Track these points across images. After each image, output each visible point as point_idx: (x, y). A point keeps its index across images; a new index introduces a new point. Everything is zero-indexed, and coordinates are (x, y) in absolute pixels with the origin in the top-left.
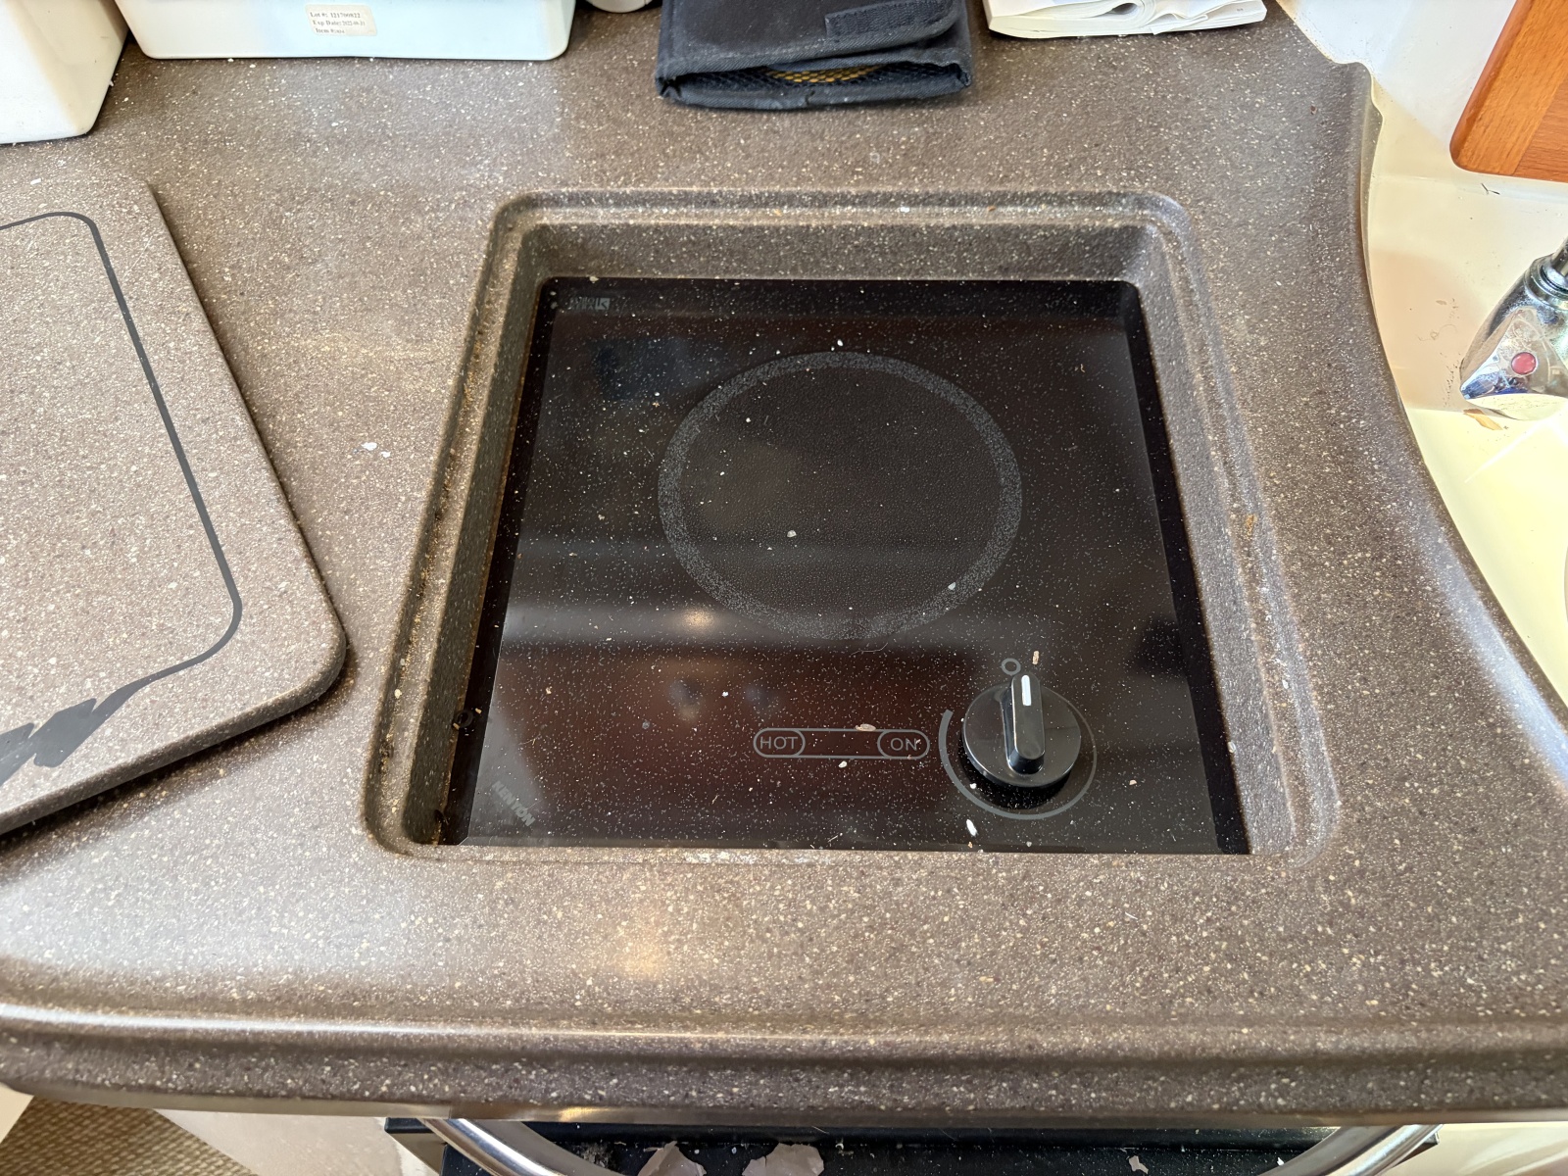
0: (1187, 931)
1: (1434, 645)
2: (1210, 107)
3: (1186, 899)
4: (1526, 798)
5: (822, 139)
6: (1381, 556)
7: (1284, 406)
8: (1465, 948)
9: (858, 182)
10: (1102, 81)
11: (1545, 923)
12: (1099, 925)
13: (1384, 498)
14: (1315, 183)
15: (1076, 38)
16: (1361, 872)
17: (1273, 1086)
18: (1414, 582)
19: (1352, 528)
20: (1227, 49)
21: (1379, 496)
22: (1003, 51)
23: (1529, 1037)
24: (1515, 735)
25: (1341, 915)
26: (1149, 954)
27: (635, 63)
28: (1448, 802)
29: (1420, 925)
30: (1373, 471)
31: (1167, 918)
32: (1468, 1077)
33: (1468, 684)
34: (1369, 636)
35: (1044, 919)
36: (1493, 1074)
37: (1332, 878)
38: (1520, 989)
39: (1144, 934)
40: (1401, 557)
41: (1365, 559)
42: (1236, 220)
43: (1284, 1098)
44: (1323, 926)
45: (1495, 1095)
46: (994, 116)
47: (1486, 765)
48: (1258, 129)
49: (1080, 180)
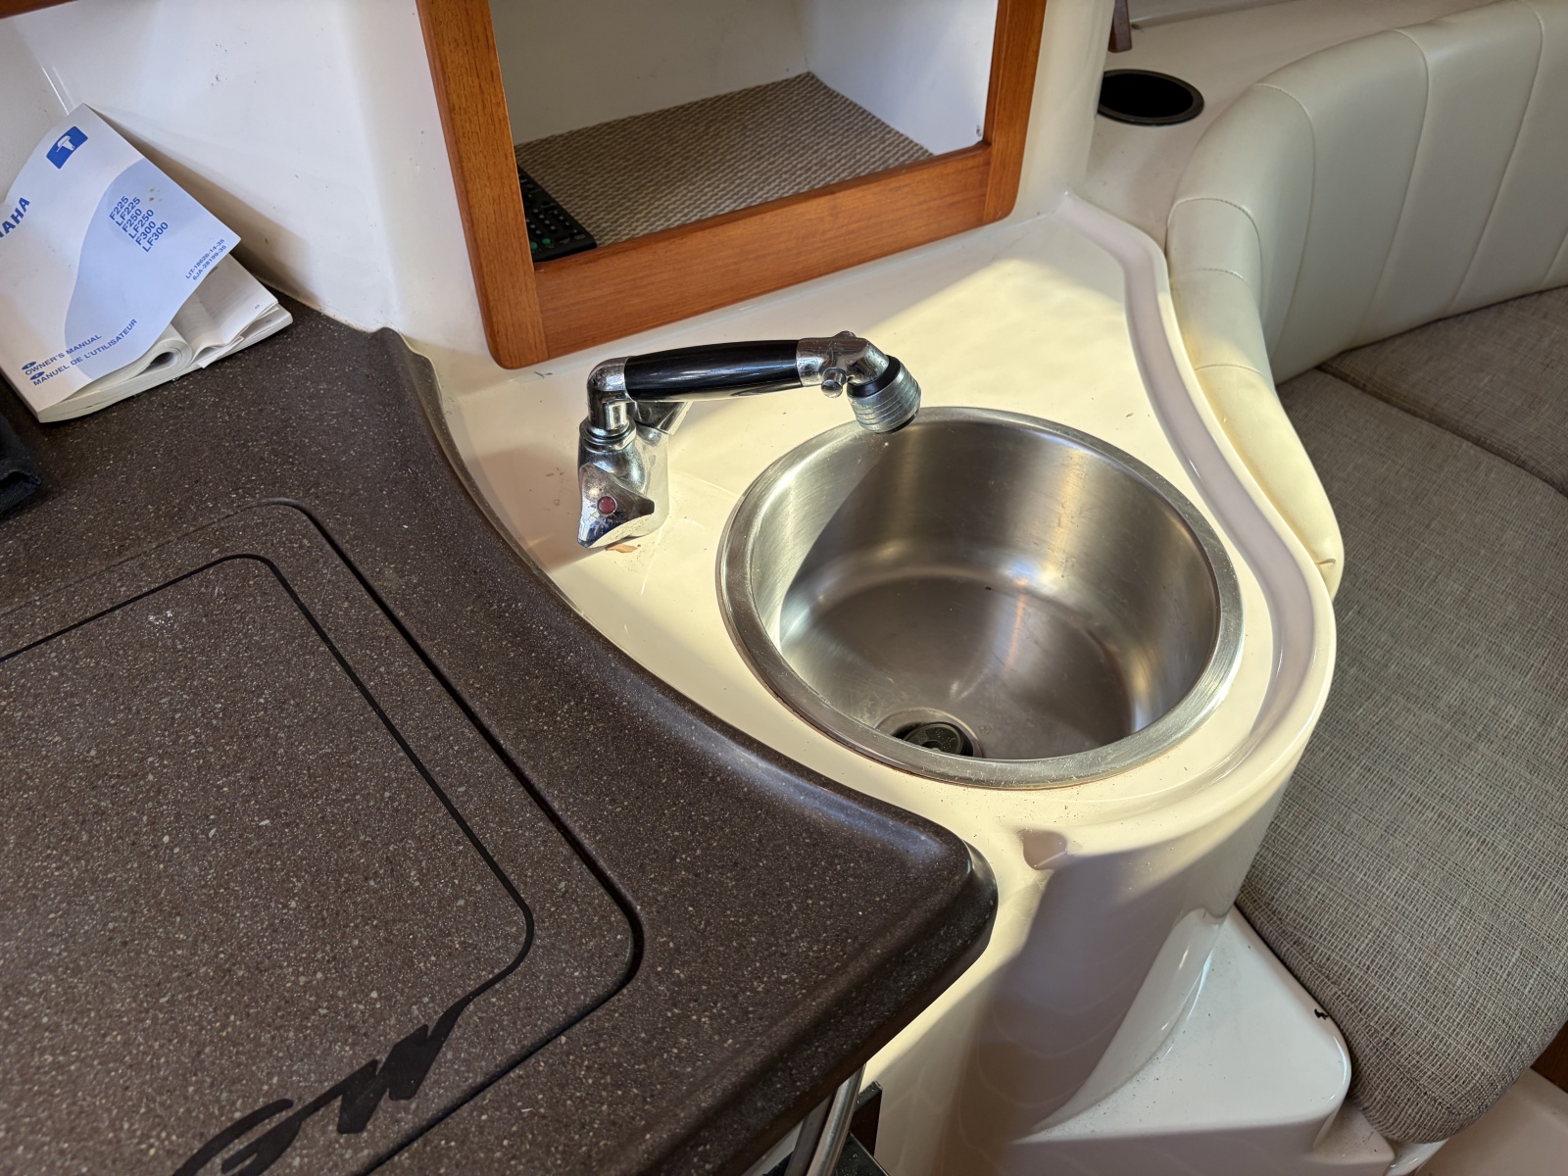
0: (575, 1089)
1: (649, 743)
2: (282, 409)
3: (563, 1064)
4: (758, 816)
6: (582, 699)
7: (455, 622)
8: (770, 955)
10: (174, 425)
11: (811, 898)
12: (505, 1138)
13: (563, 654)
14: (396, 434)
15: (133, 397)
16: (677, 950)
17: (695, 1160)
18: (613, 705)
19: (550, 691)
20: (275, 356)
21: (559, 654)
22: (66, 435)
23: (833, 991)
24: (729, 775)
25: (679, 993)
26: (555, 1131)
28: (710, 854)
29: (734, 960)
30: (545, 637)
31: (556, 1090)
32: (817, 1047)
33: (684, 758)
34: (601, 765)
36: (831, 1033)
37: (659, 969)
38: (817, 958)
39: (544, 1117)
40: (596, 692)
41: (572, 707)
42: (347, 492)
43: (709, 1163)
44: (671, 1011)
45: (842, 1045)
46: (84, 497)
47: (722, 809)
48: (332, 410)
49: (195, 519)
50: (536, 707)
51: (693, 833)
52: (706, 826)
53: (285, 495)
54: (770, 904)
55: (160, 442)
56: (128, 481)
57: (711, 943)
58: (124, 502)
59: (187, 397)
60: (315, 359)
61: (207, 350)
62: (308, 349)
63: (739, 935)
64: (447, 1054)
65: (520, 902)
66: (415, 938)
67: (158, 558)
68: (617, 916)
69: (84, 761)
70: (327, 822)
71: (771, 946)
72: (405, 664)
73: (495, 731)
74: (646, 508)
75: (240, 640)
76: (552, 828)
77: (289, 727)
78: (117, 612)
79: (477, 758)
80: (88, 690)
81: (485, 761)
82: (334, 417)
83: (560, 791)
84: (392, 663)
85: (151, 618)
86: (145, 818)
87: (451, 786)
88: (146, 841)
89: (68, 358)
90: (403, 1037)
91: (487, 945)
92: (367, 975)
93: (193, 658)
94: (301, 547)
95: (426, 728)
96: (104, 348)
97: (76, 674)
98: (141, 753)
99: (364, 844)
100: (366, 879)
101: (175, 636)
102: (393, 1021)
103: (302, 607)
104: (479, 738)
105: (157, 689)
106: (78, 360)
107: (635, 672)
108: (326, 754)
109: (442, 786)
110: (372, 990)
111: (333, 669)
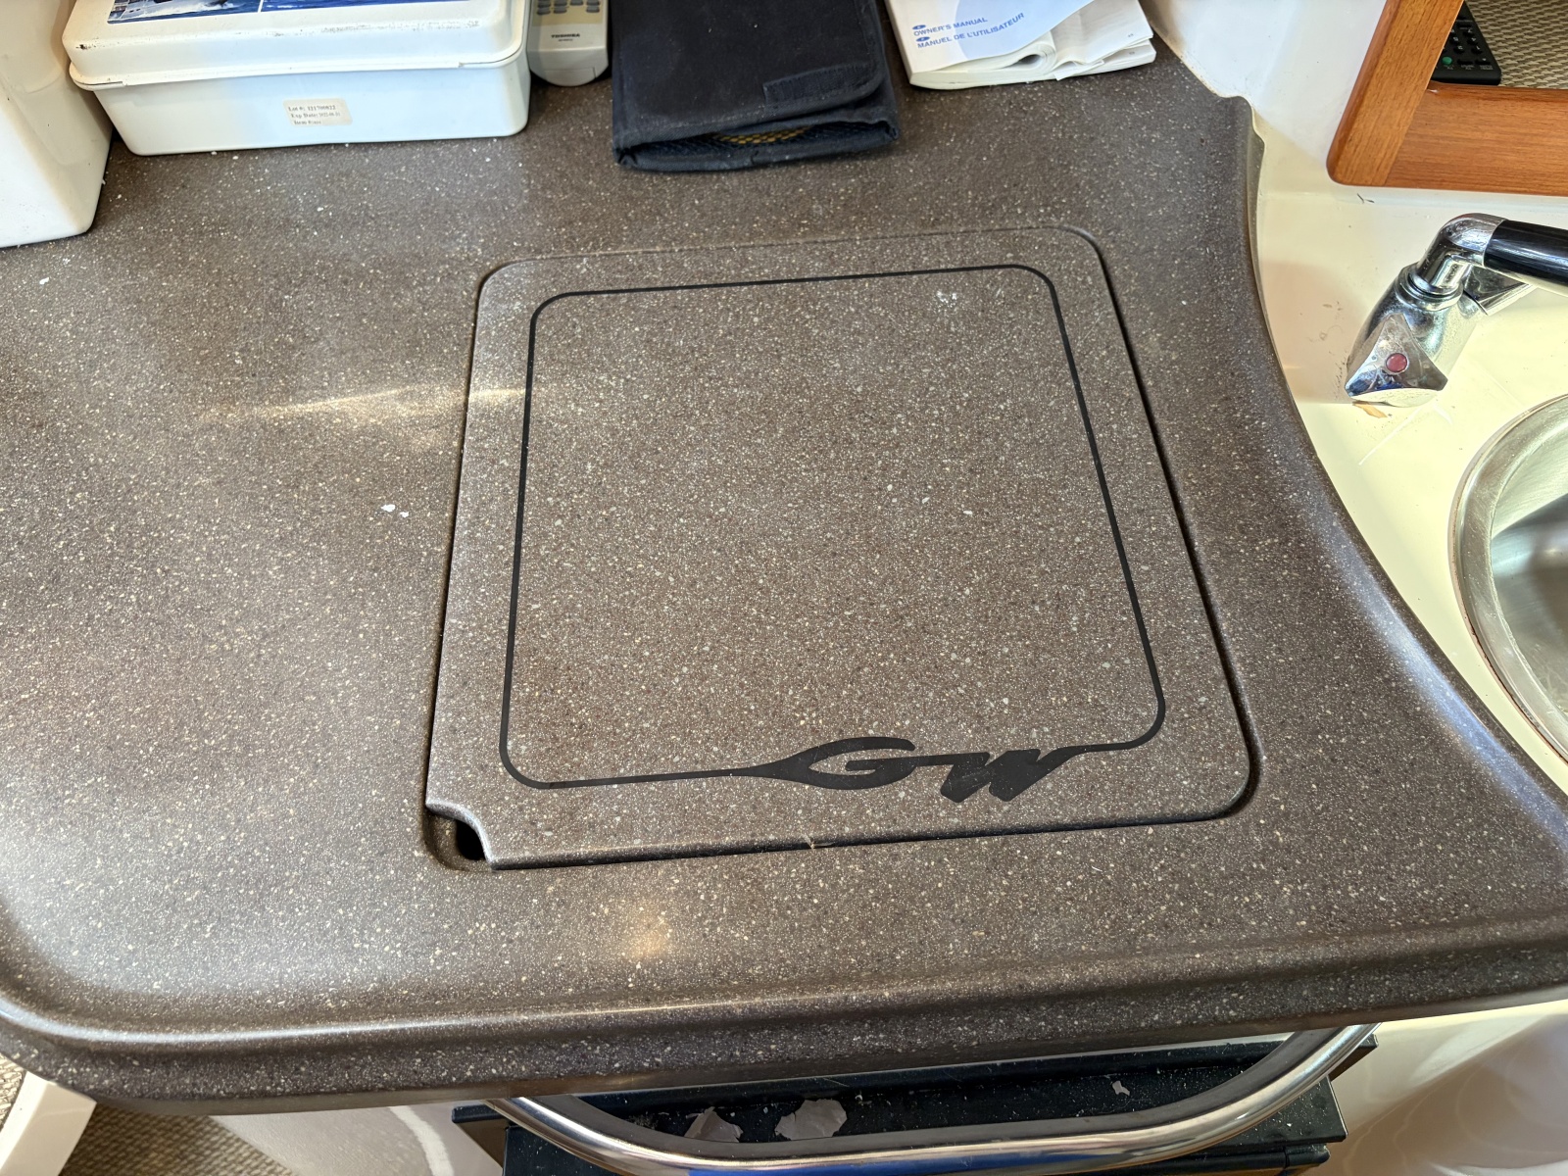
0: (1145, 877)
1: (1336, 615)
2: (1112, 145)
3: (1142, 850)
4: (1419, 740)
5: (769, 195)
6: (1287, 541)
7: (1196, 413)
8: (1376, 871)
9: (804, 233)
10: (1014, 125)
11: (1442, 845)
12: (1070, 880)
13: (1286, 489)
14: (1208, 209)
15: (988, 87)
16: (1286, 814)
17: (1225, 1001)
18: (1315, 561)
19: (1261, 518)
20: (1122, 91)
21: (1282, 488)
22: (925, 101)
23: (1433, 941)
24: (1406, 687)
25: (1272, 852)
26: (1114, 900)
27: (591, 133)
28: (1354, 749)
29: (1337, 855)
30: (1276, 466)
31: (1127, 868)
32: (1386, 980)
33: (1366, 647)
34: (1281, 612)
35: (1023, 878)
36: (1406, 975)
37: (1262, 822)
38: (1424, 902)
39: (1109, 883)
40: (1304, 540)
41: (1273, 544)
42: (1143, 247)
43: (1235, 1010)
44: (1258, 863)
45: (1410, 993)
46: (921, 163)
47: (1385, 715)
48: (1156, 162)
49: (1002, 219)
50: (1240, 527)
51: (1345, 721)
52: (1362, 721)
53: (1086, 227)
54: (1396, 827)
55: (997, 136)
56: (961, 162)
57: (1322, 827)
58: (951, 180)
59: (1033, 102)
60: (1159, 106)
61: (1069, 63)
62: (1155, 93)
63: (1352, 835)
64: (1047, 783)
65: (1159, 694)
66: (1056, 674)
67: (963, 241)
68: (1241, 754)
69: (851, 393)
70: (1018, 538)
71: (1381, 864)
72: (1136, 430)
73: (1194, 530)
74: (1434, 381)
75: (1003, 345)
76: (1212, 644)
77: (1016, 440)
78: (915, 277)
79: (1169, 547)
80: (872, 335)
81: (1175, 554)
82: (1158, 170)
83: (1233, 614)
84: (1126, 425)
85: (939, 294)
86: (880, 462)
87: (1136, 560)
88: (875, 481)
89: (954, 31)
90: (1016, 748)
91: (1115, 713)
92: (1005, 682)
93: (960, 344)
94: (1084, 282)
95: (1134, 498)
96: (986, 32)
97: (868, 317)
98: (895, 407)
99: (1043, 572)
100: (1034, 602)
101: (953, 319)
102: (1013, 731)
103: (1065, 338)
104: (1178, 529)
105: (923, 358)
106: (961, 36)
107: (1354, 541)
108: (1038, 479)
109: (1128, 556)
110: (1005, 696)
111: (1071, 407)
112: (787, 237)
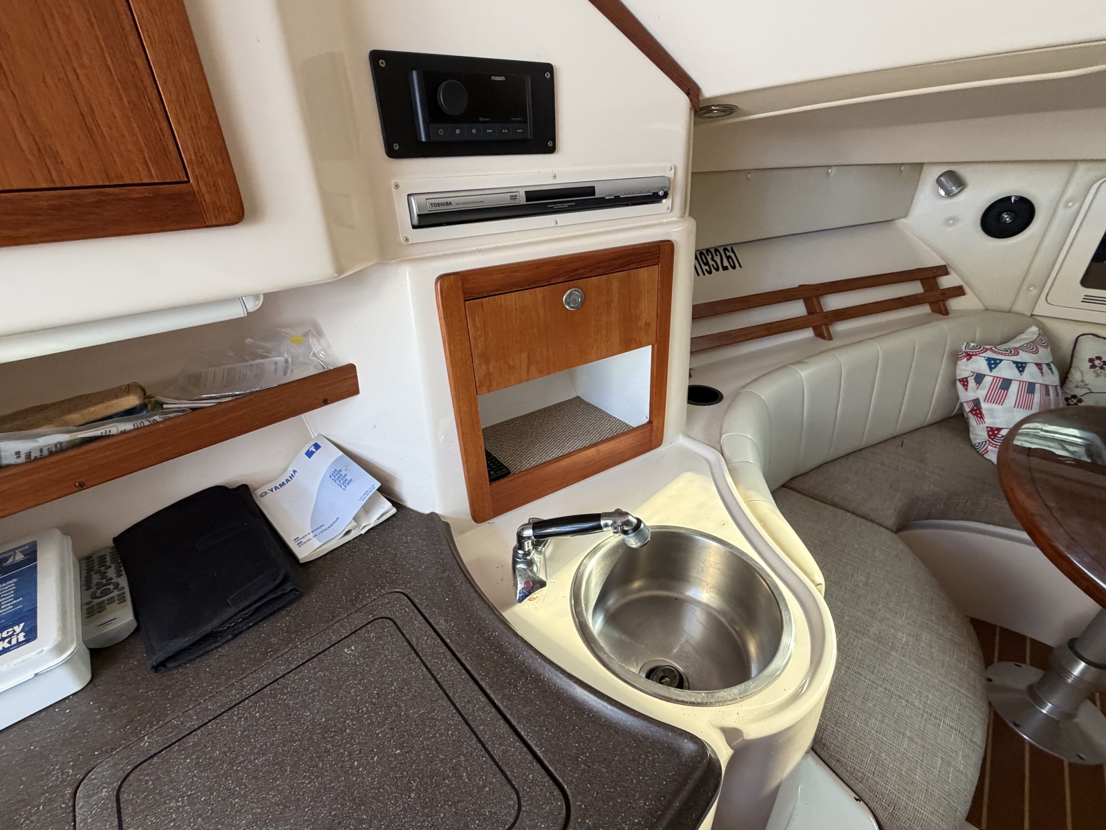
2: (394, 549)
4: (611, 733)
6: (527, 678)
7: (471, 643)
8: (628, 809)
9: (271, 656)
10: (352, 559)
11: (641, 776)
13: (516, 656)
15: (336, 548)
16: (586, 809)
18: (541, 680)
19: (514, 674)
22: (311, 567)
27: (135, 663)
28: (593, 755)
30: (508, 648)
34: (540, 711)
37: (579, 820)
38: (649, 809)
40: (533, 674)
41: (523, 682)
42: (422, 585)
46: (317, 595)
47: (595, 731)
49: (362, 602)
50: (509, 683)
51: (584, 744)
52: (589, 740)
53: (397, 588)
54: (624, 781)
56: (335, 586)
57: (601, 804)
59: (356, 547)
61: (364, 527)
62: (403, 523)
63: (612, 799)
65: (513, 787)
66: (468, 810)
67: (348, 622)
68: (557, 792)
69: (320, 724)
70: (425, 749)
71: (627, 803)
72: (453, 666)
73: (492, 696)
74: (542, 584)
75: (382, 658)
76: (523, 746)
77: (405, 701)
78: (332, 648)
79: (487, 711)
80: (321, 688)
81: (491, 712)
82: (415, 551)
83: (524, 726)
84: (447, 665)
85: (346, 650)
86: (346, 753)
87: (477, 726)
88: (347, 764)
89: (312, 535)
91: (501, 812)
93: (364, 668)
94: (405, 612)
95: (464, 697)
96: (326, 529)
97: (315, 680)
98: (344, 718)
99: (442, 760)
100: (444, 779)
101: (356, 658)
103: (407, 640)
104: (487, 701)
105: (349, 685)
106: (316, 535)
107: (549, 664)
108: (422, 713)
109: (473, 726)
111: (423, 671)
112: (262, 663)
